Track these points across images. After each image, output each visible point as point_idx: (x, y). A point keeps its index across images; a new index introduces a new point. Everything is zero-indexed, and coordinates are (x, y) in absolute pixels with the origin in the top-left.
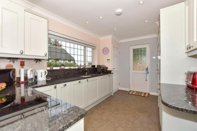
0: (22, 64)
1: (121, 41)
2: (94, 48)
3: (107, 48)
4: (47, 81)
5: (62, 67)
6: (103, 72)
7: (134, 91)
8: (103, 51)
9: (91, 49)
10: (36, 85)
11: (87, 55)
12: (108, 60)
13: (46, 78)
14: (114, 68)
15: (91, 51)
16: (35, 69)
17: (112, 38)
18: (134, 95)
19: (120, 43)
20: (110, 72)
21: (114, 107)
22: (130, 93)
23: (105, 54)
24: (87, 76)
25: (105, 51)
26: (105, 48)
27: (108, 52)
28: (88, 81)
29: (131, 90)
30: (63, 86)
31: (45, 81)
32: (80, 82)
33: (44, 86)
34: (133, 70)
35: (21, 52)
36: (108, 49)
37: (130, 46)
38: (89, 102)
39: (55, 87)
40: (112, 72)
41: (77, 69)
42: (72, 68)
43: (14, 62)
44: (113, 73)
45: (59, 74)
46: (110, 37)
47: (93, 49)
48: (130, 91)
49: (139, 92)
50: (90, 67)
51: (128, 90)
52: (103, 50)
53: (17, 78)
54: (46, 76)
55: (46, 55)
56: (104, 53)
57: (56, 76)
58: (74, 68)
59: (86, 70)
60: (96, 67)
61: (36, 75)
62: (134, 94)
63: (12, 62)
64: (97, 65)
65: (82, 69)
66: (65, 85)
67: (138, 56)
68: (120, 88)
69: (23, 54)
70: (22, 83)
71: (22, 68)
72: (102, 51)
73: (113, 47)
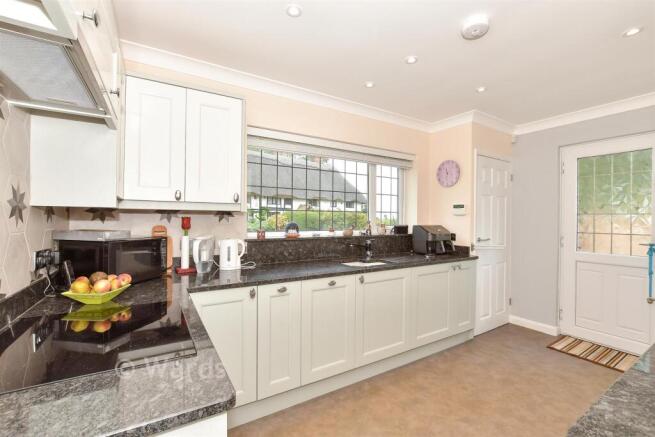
0: (186, 226)
1: (519, 131)
2: (404, 164)
3: (453, 162)
4: (243, 272)
5: (292, 232)
6: (433, 251)
7: (581, 341)
8: (438, 175)
9: (395, 170)
10: (216, 283)
11: (378, 191)
12: (455, 207)
13: (242, 262)
14: (482, 238)
15: (395, 175)
16: (214, 237)
17: (473, 123)
18: (578, 357)
19: (517, 137)
20: (463, 253)
21: (464, 388)
22: (559, 346)
23: (448, 186)
24: (369, 262)
25: (448, 173)
26: (448, 162)
27: (458, 178)
28: (362, 282)
29: (564, 332)
30: (276, 293)
31: (239, 273)
32: (332, 284)
33: (237, 286)
34: (579, 248)
35: (178, 195)
36: (457, 166)
37: (560, 147)
38: (366, 354)
39: (253, 295)
40: (472, 254)
41: (339, 238)
42: (324, 234)
43: (169, 220)
44: (476, 258)
45: (282, 253)
46: (466, 120)
47: (402, 169)
48: (562, 337)
49: (609, 350)
50: (388, 233)
51: (551, 330)
52: (440, 169)
53: (174, 259)
54: (242, 258)
55: (237, 201)
56: (443, 180)
57: (273, 260)
58: (331, 234)
59: (369, 242)
60: (410, 231)
61: (216, 254)
62: (576, 351)
63: (165, 220)
64: (416, 224)
65: (356, 238)
66: (284, 290)
67: (606, 186)
68: (514, 319)
69: (182, 199)
70: (185, 273)
71: (186, 234)
72: (435, 175)
73: (478, 155)
